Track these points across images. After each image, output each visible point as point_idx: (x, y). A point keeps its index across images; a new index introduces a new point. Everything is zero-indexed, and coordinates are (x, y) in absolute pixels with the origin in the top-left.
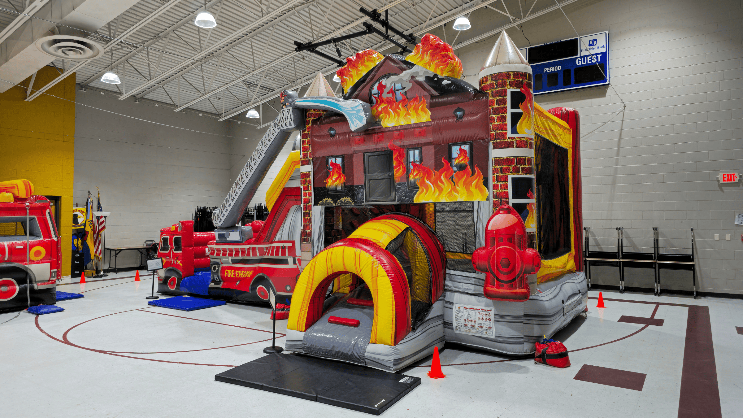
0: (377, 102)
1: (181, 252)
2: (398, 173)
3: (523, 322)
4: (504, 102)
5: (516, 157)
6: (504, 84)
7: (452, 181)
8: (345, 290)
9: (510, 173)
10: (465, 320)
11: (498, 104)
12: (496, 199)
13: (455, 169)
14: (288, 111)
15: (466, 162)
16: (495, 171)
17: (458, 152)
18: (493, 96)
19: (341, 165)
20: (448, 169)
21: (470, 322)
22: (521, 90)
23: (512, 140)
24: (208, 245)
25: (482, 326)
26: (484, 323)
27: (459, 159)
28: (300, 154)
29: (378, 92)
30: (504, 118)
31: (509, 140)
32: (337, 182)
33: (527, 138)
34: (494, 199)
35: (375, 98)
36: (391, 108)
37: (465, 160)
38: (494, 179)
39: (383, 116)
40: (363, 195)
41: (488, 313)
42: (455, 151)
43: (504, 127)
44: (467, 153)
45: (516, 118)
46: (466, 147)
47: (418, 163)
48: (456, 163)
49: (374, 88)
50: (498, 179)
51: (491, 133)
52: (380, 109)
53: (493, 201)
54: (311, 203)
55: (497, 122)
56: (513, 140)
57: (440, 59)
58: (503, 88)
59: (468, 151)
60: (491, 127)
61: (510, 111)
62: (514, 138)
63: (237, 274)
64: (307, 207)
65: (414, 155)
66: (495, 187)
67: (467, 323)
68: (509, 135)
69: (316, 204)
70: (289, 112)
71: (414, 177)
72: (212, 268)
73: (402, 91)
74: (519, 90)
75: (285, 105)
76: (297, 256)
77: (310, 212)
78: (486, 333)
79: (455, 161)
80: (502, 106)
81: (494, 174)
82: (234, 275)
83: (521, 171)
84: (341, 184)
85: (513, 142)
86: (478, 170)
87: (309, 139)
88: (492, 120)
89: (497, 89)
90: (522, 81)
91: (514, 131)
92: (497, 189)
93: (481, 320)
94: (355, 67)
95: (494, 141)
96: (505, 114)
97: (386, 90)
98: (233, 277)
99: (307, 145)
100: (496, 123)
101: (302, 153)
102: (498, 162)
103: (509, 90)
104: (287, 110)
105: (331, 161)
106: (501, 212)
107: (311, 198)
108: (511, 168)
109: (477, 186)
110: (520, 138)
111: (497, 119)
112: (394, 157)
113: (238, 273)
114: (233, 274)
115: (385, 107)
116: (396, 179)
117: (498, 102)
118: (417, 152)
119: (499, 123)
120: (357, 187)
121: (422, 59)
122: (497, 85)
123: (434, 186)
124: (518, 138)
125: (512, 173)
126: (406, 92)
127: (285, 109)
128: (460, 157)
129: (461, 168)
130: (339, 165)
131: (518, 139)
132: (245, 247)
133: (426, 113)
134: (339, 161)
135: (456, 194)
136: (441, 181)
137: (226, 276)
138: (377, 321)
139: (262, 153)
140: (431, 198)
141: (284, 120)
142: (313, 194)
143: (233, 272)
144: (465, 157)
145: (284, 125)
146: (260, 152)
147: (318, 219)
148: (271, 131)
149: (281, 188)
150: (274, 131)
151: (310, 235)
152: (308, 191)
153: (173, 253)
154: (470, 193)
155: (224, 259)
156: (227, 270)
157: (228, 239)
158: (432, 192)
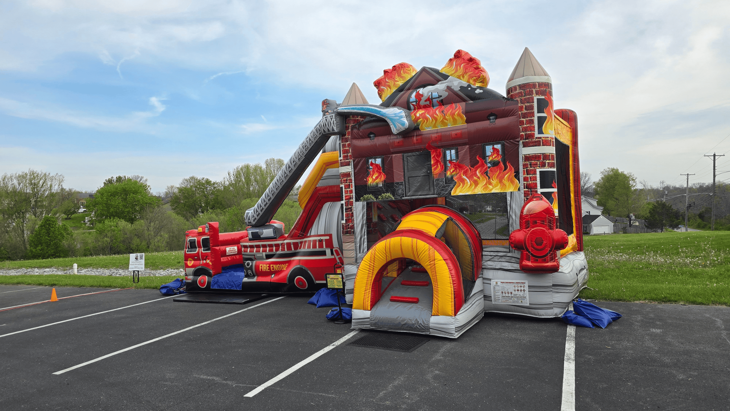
0: (415, 109)
1: (210, 251)
2: (436, 170)
3: (552, 291)
4: (532, 108)
5: (543, 154)
6: (531, 93)
7: (487, 175)
8: (393, 275)
9: (538, 167)
10: (502, 293)
11: (526, 109)
12: (526, 190)
13: (489, 165)
15: (499, 159)
16: (525, 166)
17: (492, 151)
18: (522, 103)
19: (381, 166)
20: (483, 165)
21: (507, 294)
22: (545, 97)
23: (538, 139)
24: (241, 243)
25: (518, 296)
26: (519, 293)
27: (492, 157)
28: (340, 156)
29: (416, 100)
30: (532, 122)
31: (537, 140)
32: (377, 181)
33: (550, 137)
34: (525, 190)
35: (413, 105)
36: (428, 113)
37: (498, 158)
38: (525, 172)
39: (421, 121)
40: (403, 190)
41: (522, 285)
42: (489, 149)
43: (533, 129)
44: (499, 151)
45: (541, 121)
46: (498, 147)
47: (454, 161)
48: (490, 160)
49: (412, 96)
50: (528, 172)
51: (521, 134)
52: (418, 115)
53: (524, 191)
54: (352, 199)
55: (526, 124)
56: (540, 140)
57: (472, 71)
58: (531, 96)
59: (500, 150)
60: (521, 129)
61: (537, 115)
62: (540, 138)
63: (272, 268)
64: (349, 203)
65: (451, 154)
66: (525, 179)
67: (504, 295)
68: (537, 135)
69: (357, 200)
70: (331, 119)
71: (451, 173)
72: (246, 264)
73: (439, 100)
74: (543, 97)
75: (328, 112)
76: (334, 248)
77: (351, 208)
78: (522, 302)
79: (489, 158)
80: (530, 111)
81: (525, 168)
82: (268, 269)
83: (547, 166)
84: (382, 182)
85: (540, 141)
86: (509, 165)
87: (349, 142)
88: (522, 123)
89: (525, 97)
90: (546, 90)
91: (540, 132)
92: (527, 181)
93: (516, 291)
94: (392, 78)
95: (524, 141)
96: (533, 118)
97: (423, 99)
98: (268, 271)
99: (347, 148)
100: (525, 126)
101: (342, 155)
102: (527, 158)
103: (535, 98)
104: (330, 116)
105: (371, 161)
106: (534, 199)
107: (352, 195)
108: (538, 163)
109: (510, 179)
110: (546, 137)
111: (526, 122)
112: (432, 156)
113: (273, 267)
115: (422, 114)
116: (435, 176)
117: (526, 108)
118: (453, 152)
119: (528, 125)
120: (398, 183)
121: (456, 71)
122: (525, 94)
123: (470, 180)
124: (544, 137)
125: (539, 167)
126: (442, 100)
127: (329, 116)
128: (493, 155)
129: (495, 164)
130: (379, 165)
131: (544, 139)
132: (279, 242)
133: (462, 118)
134: (379, 161)
135: (491, 187)
136: (476, 175)
137: (260, 270)
138: (437, 297)
139: (302, 156)
140: (468, 191)
141: (327, 125)
142: (354, 191)
143: (268, 267)
144: (498, 154)
145: (326, 130)
146: (301, 154)
147: (360, 213)
148: (313, 135)
149: (313, 187)
150: (315, 136)
151: (353, 227)
152: (349, 189)
153: (202, 253)
154: (503, 185)
155: (258, 255)
156: (261, 265)
157: (261, 236)
158: (469, 186)
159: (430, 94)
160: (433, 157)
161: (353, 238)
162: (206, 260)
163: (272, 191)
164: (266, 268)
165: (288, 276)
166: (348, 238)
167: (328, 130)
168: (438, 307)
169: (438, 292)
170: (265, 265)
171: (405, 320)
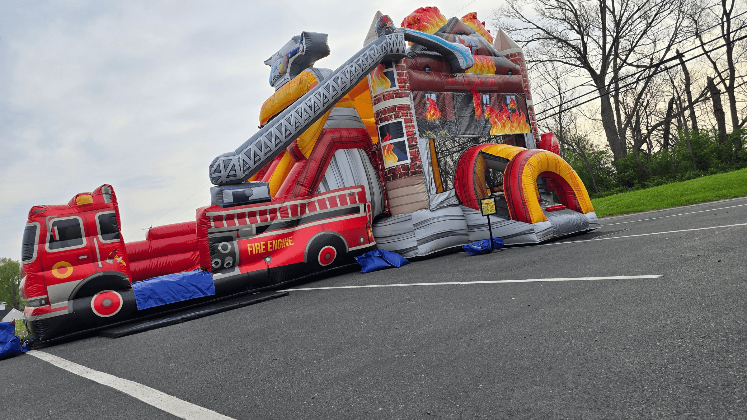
2: (478, 112)
7: (510, 120)
12: (534, 132)
13: (510, 111)
14: (397, 36)
15: (515, 107)
16: (530, 114)
17: (510, 100)
19: (436, 102)
20: (506, 111)
32: (435, 117)
40: (455, 129)
42: (508, 99)
46: (513, 97)
47: (489, 106)
48: (510, 107)
50: (533, 119)
51: (525, 89)
54: (416, 135)
59: (515, 100)
63: (269, 246)
64: (413, 139)
65: (486, 98)
66: (533, 124)
69: (421, 136)
71: (488, 116)
72: (220, 248)
73: (476, 49)
76: (367, 202)
81: (531, 116)
82: (264, 249)
84: (438, 119)
86: (522, 112)
95: (527, 95)
99: (405, 77)
102: (530, 108)
105: (427, 96)
107: (415, 130)
109: (524, 124)
113: (271, 244)
114: (264, 247)
116: (477, 117)
118: (488, 96)
122: (522, 60)
123: (500, 123)
126: (478, 50)
128: (511, 104)
129: (514, 111)
130: (434, 101)
132: (277, 206)
133: (493, 67)
134: (433, 97)
135: (514, 129)
136: (503, 119)
137: (249, 254)
138: (583, 198)
139: (356, 77)
140: (501, 132)
141: (398, 44)
142: (416, 126)
143: (264, 245)
144: (514, 103)
145: (395, 50)
146: (355, 74)
147: (425, 151)
148: (376, 54)
149: (320, 129)
150: (379, 54)
151: (421, 167)
152: (411, 124)
153: (100, 245)
154: (521, 129)
155: (243, 230)
156: (249, 245)
157: (250, 198)
158: (500, 127)
159: (469, 41)
160: (475, 100)
161: (422, 179)
162: (112, 258)
163: (296, 123)
164: (261, 248)
165: (307, 250)
166: (417, 179)
167: (398, 50)
168: (587, 205)
169: (582, 194)
170: (258, 244)
171: (575, 221)
